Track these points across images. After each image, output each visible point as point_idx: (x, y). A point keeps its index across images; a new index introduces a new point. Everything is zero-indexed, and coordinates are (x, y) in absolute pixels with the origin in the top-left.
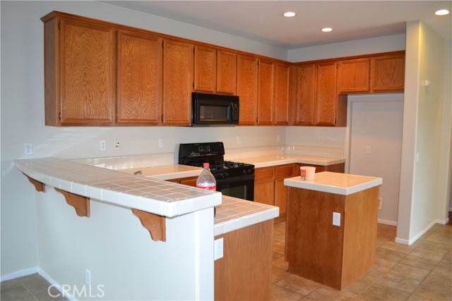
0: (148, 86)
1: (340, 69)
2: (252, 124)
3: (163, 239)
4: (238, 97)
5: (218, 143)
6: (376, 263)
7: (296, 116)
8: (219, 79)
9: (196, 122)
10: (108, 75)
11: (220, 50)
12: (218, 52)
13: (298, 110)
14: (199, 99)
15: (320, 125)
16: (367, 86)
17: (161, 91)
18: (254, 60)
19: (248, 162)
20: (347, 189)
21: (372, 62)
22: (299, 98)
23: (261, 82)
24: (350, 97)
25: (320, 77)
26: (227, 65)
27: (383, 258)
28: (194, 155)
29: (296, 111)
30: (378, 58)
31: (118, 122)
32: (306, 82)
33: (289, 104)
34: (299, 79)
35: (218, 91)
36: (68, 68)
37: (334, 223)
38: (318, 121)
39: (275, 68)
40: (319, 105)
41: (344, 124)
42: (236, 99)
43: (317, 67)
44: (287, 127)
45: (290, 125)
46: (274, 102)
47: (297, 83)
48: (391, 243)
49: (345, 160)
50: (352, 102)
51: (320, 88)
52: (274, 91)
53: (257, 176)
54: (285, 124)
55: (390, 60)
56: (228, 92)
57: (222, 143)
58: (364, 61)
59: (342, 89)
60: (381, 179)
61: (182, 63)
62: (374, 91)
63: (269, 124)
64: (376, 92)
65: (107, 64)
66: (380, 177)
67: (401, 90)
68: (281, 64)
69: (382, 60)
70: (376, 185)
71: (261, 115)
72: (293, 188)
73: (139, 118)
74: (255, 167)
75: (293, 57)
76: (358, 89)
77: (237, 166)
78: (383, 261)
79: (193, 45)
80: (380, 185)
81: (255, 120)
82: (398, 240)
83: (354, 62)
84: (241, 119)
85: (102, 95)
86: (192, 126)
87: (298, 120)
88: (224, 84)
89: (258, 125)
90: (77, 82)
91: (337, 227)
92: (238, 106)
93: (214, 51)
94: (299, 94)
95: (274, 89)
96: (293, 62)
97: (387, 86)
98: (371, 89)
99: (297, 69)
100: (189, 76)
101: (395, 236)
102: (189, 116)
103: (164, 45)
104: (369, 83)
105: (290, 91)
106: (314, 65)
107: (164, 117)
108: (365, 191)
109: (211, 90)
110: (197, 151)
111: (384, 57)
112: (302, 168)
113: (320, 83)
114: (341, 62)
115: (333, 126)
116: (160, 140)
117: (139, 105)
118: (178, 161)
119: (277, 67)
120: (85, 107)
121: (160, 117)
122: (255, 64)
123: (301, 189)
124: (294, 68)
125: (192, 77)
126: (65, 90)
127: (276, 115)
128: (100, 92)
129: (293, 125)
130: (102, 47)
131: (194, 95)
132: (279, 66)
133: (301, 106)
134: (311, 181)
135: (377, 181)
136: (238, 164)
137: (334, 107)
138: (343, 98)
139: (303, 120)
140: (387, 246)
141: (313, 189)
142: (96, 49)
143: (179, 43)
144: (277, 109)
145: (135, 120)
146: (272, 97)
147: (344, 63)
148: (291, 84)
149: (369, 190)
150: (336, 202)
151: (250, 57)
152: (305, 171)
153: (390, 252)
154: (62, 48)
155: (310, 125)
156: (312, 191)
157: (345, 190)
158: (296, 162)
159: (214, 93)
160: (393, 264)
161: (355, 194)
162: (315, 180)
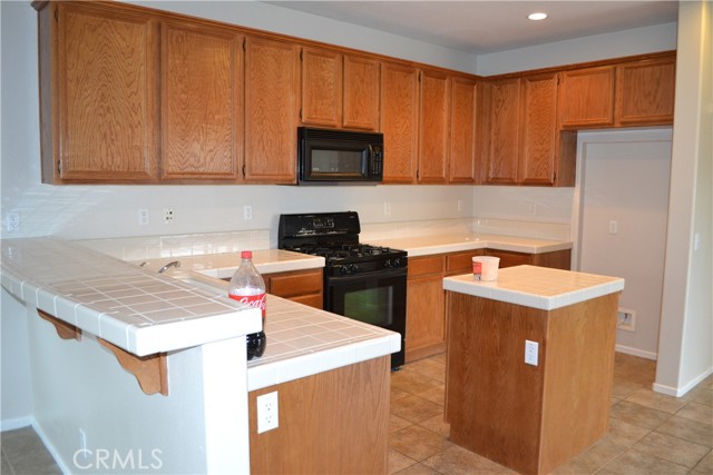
0: (217, 117)
1: (563, 86)
2: (408, 182)
3: (164, 391)
4: (382, 135)
5: (350, 214)
6: (611, 430)
7: (489, 168)
8: (347, 104)
9: (306, 177)
10: (143, 98)
11: (349, 55)
12: (346, 58)
13: (492, 157)
14: (310, 139)
15: (528, 183)
16: (610, 116)
17: (242, 125)
18: (411, 73)
19: (396, 246)
20: (550, 298)
21: (618, 71)
22: (493, 138)
23: (425, 109)
24: (581, 135)
25: (529, 101)
26: (362, 81)
27: (627, 420)
28: (304, 232)
29: (489, 160)
30: (630, 65)
31: (163, 178)
32: (506, 109)
33: (476, 148)
34: (494, 105)
35: (345, 124)
36: (72, 86)
37: (527, 360)
38: (526, 176)
39: (451, 86)
40: (526, 149)
41: (570, 182)
42: (377, 140)
43: (523, 82)
44: (475, 187)
45: (478, 184)
46: (449, 144)
47: (490, 112)
48: (645, 391)
49: (572, 244)
50: (585, 144)
51: (528, 118)
52: (450, 126)
53: (412, 270)
54: (470, 181)
55: (650, 69)
56: (365, 126)
57: (355, 214)
58: (605, 71)
59: (566, 121)
60: (623, 280)
61: (280, 77)
62: (622, 123)
63: (440, 181)
64: (626, 125)
65: (142, 79)
66: (620, 276)
67: (668, 121)
68: (462, 80)
69: (636, 68)
70: (610, 292)
71: (425, 167)
72: (459, 293)
73: (201, 170)
74: (409, 255)
75: (485, 67)
76: (593, 120)
77: (376, 253)
78: (626, 427)
79: (299, 47)
80: (620, 292)
81: (412, 174)
82: (658, 387)
83: (588, 73)
84: (387, 172)
85: (133, 132)
86: (298, 184)
87: (491, 176)
88: (357, 112)
89: (420, 183)
90: (88, 109)
91: (532, 366)
92: (381, 150)
93: (338, 57)
94: (493, 131)
95: (450, 121)
96: (484, 75)
97: (644, 115)
98: (616, 121)
99: (491, 87)
100: (292, 98)
101: (654, 381)
102: (292, 166)
103: (247, 46)
104: (614, 109)
105: (477, 125)
106: (519, 80)
107: (247, 168)
108: (588, 302)
109: (333, 123)
110: (309, 228)
111: (642, 63)
112: (475, 259)
113: (529, 112)
114: (565, 74)
115: (550, 185)
116: (245, 208)
117: (202, 148)
118: (276, 243)
119: (455, 85)
120: (104, 151)
121: (240, 169)
122: (413, 79)
123: (473, 297)
124: (486, 86)
125: (298, 101)
126: (66, 122)
127: (453, 166)
128: (131, 126)
129: (484, 184)
130: (133, 49)
131: (302, 132)
132: (457, 82)
133: (497, 150)
134: (491, 282)
135: (615, 285)
136: (380, 249)
137: (552, 153)
138: (569, 136)
139: (500, 176)
140: (636, 397)
141: (491, 297)
142: (123, 53)
143: (275, 43)
144: (454, 155)
145: (195, 174)
146: (445, 135)
147: (569, 76)
148: (480, 113)
149: (597, 300)
150: (530, 321)
151: (406, 67)
152: (480, 265)
153: (641, 409)
154: (61, 52)
155: (511, 183)
156: (489, 300)
157: (546, 301)
158: (486, 246)
159: (339, 128)
160: (644, 432)
161: (568, 307)
162: (499, 281)
